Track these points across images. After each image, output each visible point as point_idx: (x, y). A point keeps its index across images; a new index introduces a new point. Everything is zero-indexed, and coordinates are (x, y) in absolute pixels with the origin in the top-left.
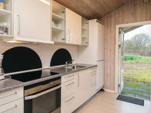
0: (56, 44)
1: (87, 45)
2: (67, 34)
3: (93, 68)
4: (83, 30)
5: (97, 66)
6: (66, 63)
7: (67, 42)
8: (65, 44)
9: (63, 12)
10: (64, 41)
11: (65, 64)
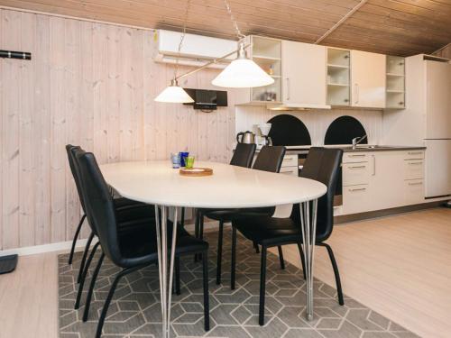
0: (334, 108)
1: (402, 106)
2: (353, 91)
3: (411, 152)
4: (390, 79)
5: (425, 148)
6: (354, 140)
7: (353, 105)
8: (349, 108)
9: (346, 57)
10: (347, 104)
11: (351, 143)
